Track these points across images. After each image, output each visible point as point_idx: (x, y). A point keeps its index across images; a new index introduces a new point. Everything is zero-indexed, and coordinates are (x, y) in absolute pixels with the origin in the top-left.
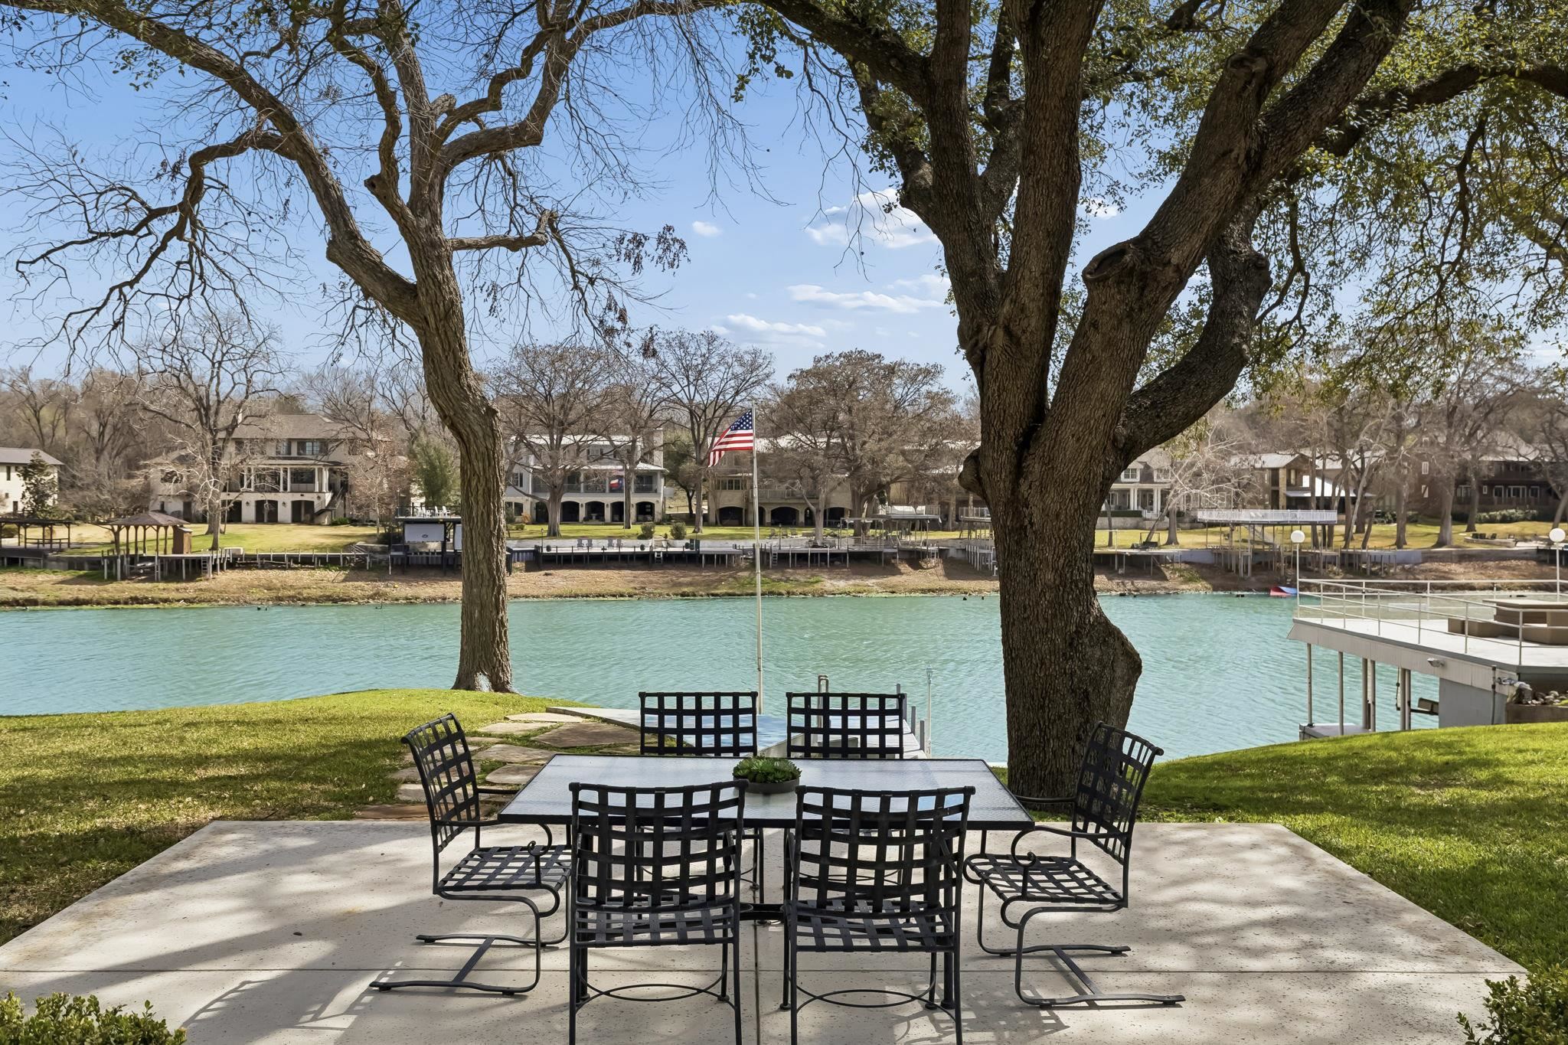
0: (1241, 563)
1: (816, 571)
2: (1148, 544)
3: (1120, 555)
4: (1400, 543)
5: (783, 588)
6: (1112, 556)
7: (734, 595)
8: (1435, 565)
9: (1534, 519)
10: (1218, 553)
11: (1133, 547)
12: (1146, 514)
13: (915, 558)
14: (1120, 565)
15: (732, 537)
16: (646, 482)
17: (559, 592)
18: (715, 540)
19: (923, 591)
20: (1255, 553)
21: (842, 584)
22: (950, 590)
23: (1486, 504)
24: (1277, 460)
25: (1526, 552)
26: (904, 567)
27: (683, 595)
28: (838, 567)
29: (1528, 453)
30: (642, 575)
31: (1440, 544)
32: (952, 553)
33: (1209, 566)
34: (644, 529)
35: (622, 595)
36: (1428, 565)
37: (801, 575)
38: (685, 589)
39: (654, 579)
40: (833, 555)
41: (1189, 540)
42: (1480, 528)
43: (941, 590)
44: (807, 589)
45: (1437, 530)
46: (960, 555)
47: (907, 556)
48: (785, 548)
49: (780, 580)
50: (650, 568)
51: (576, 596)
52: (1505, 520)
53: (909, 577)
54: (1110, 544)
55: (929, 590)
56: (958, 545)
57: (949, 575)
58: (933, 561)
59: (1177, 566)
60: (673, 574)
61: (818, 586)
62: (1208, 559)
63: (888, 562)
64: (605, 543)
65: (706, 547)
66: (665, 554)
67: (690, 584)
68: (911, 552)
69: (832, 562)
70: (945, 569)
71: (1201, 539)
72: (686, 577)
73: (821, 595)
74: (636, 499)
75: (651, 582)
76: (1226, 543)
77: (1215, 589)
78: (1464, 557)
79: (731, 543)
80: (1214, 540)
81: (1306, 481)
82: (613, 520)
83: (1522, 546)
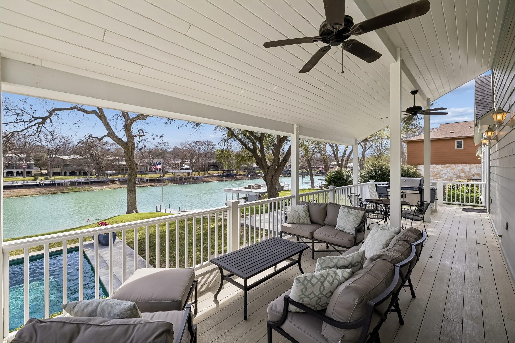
0: (177, 179)
1: (89, 186)
2: (160, 177)
3: (156, 179)
4: (199, 175)
5: (82, 190)
6: (154, 179)
7: (69, 192)
8: (205, 178)
9: (215, 170)
10: (172, 178)
11: (158, 177)
12: (157, 171)
13: (113, 181)
14: (156, 181)
15: (63, 179)
16: (29, 166)
17: (11, 196)
18: (58, 180)
19: (117, 188)
20: (179, 177)
21: (97, 188)
22: (123, 187)
23: (209, 169)
24: (179, 161)
25: (215, 176)
26: (111, 184)
27: (53, 193)
28: (94, 184)
29: (214, 161)
30: (38, 190)
31: (205, 175)
32: (121, 180)
33: (171, 180)
34: (34, 178)
35: (33, 195)
36: (203, 178)
37: (86, 187)
38: (54, 192)
39: (42, 190)
40: (93, 182)
41: (167, 176)
42: (209, 172)
43: (121, 188)
44: (89, 190)
45: (204, 172)
46: (123, 180)
47: (110, 181)
48: (80, 181)
49: (80, 188)
50: (40, 188)
51: (17, 196)
52: (211, 171)
53: (112, 186)
54: (153, 177)
55: (119, 188)
56: (122, 178)
57: (122, 185)
58: (117, 182)
59: (166, 180)
60: (48, 189)
61: (91, 189)
62: (171, 179)
63: (106, 183)
64: (22, 182)
65: (57, 182)
66: (44, 184)
67: (55, 191)
68: (111, 180)
69: (93, 183)
70: (120, 183)
71: (169, 175)
72: (52, 189)
73: (93, 191)
74: (27, 170)
75: (42, 191)
76: (174, 176)
77: (173, 184)
78: (208, 177)
79: (64, 180)
80: (172, 175)
81: (183, 165)
82: (16, 176)
83: (215, 175)
